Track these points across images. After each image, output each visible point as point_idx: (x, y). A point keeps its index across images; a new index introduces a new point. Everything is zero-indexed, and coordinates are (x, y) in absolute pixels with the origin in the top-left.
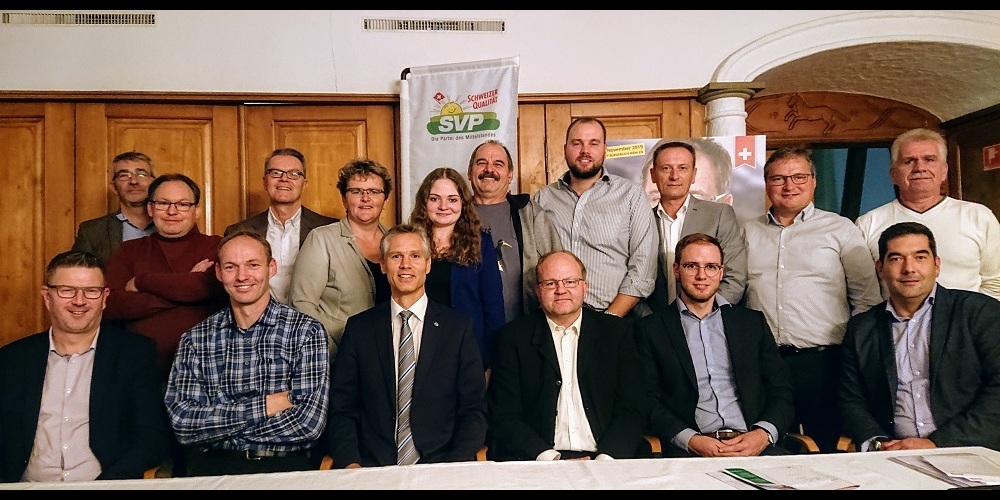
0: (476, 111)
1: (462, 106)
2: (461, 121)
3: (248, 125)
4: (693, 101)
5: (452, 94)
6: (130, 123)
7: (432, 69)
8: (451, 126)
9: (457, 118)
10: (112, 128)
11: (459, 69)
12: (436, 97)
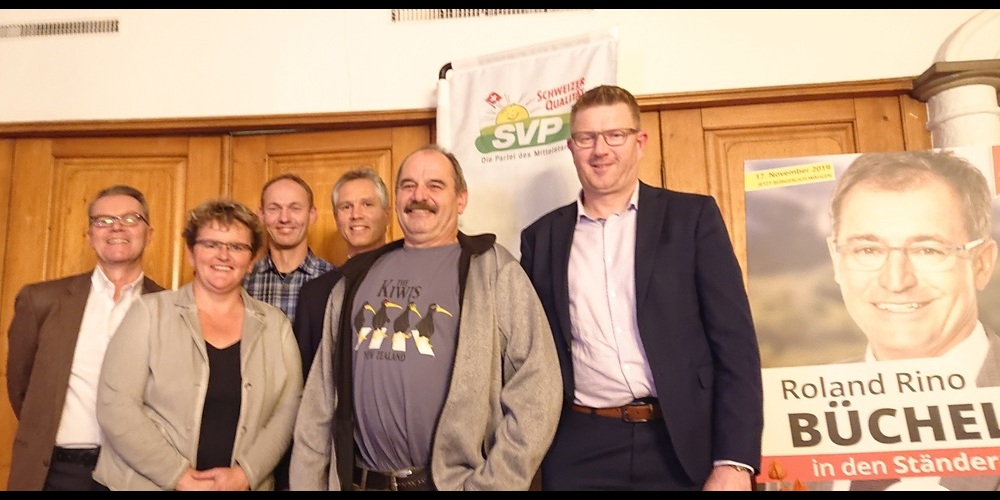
0: (550, 113)
1: (529, 108)
2: (526, 130)
3: (233, 161)
4: (905, 99)
5: (512, 92)
6: (79, 164)
7: (484, 60)
8: (511, 139)
9: (520, 127)
10: (60, 171)
11: (523, 54)
12: (489, 100)
